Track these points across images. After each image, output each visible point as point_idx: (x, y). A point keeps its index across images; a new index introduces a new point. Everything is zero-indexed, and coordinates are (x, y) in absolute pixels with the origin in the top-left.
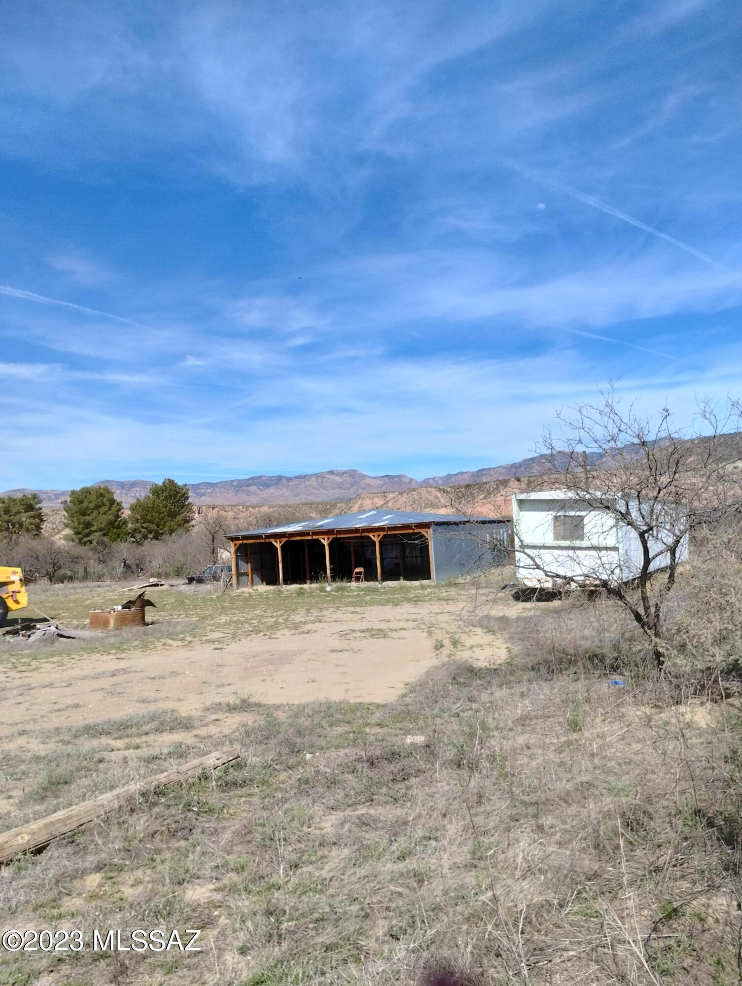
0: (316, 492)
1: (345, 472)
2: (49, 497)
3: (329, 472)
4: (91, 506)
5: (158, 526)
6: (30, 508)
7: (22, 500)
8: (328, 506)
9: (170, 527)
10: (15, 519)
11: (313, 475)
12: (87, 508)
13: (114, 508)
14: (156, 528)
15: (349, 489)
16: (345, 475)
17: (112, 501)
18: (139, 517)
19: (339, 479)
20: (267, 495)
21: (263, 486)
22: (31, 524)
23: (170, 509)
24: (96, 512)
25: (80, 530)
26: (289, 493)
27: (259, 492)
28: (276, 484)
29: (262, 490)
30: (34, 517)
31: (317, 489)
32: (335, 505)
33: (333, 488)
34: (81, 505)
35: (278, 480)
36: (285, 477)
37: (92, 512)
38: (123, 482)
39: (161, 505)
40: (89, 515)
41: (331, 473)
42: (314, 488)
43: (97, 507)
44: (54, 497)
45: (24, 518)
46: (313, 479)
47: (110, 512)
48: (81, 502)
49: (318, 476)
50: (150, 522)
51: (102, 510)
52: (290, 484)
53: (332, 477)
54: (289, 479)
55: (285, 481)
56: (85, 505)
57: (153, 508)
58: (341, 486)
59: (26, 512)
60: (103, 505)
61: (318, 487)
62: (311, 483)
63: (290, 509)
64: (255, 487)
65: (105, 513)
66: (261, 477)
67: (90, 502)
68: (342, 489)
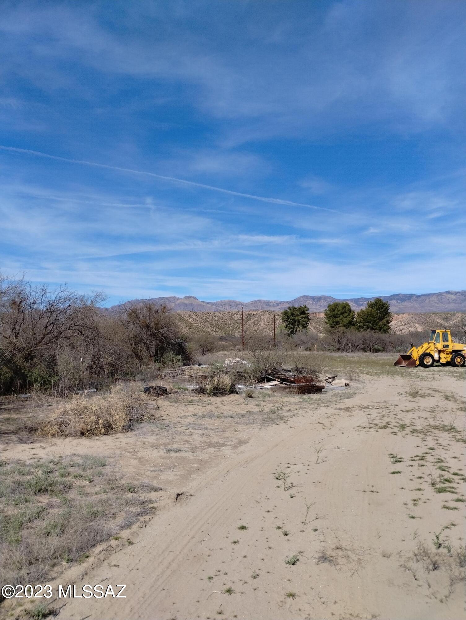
0: (436, 305)
1: (459, 292)
2: (274, 304)
3: (446, 292)
4: (339, 313)
5: (373, 324)
6: (303, 312)
7: (299, 309)
8: (449, 315)
9: (380, 325)
10: (297, 318)
11: (435, 294)
12: (337, 314)
13: (351, 314)
14: (372, 326)
15: (461, 303)
16: (458, 294)
17: (350, 310)
18: (362, 320)
19: (453, 297)
20: (403, 307)
21: (400, 300)
22: (304, 321)
23: (379, 315)
24: (341, 316)
25: (334, 325)
26: (418, 306)
27: (398, 304)
28: (409, 299)
29: (399, 303)
30: (305, 318)
31: (438, 303)
32: (454, 315)
33: (449, 303)
34: (334, 313)
35: (410, 297)
36: (415, 295)
37: (340, 316)
38: (314, 297)
39: (375, 313)
40: (338, 317)
41: (448, 292)
42: (435, 303)
43: (342, 314)
44: (276, 305)
45: (300, 317)
46: (435, 296)
47: (349, 316)
48: (334, 311)
49: (439, 295)
50: (368, 322)
51: (346, 315)
52: (419, 299)
53: (448, 295)
54: (418, 296)
55: (415, 298)
56: (336, 312)
57: (370, 314)
58: (455, 301)
59: (301, 314)
60: (345, 312)
61: (438, 302)
62: (433, 299)
63: (423, 316)
64: (395, 301)
65: (346, 317)
66: (399, 294)
67: (338, 311)
68: (456, 303)
